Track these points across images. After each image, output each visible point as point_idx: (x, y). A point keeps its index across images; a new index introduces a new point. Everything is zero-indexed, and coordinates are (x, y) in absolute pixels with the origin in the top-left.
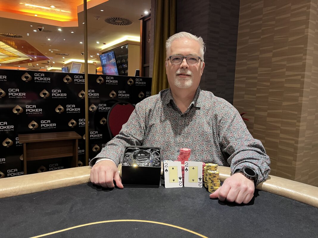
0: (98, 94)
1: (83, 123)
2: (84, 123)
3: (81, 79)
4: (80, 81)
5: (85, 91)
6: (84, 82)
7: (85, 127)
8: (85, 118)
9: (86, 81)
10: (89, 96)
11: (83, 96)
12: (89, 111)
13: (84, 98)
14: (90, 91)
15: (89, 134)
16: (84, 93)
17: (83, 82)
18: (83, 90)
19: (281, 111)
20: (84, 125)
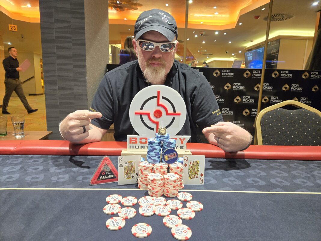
0: (272, 88)
1: (255, 113)
4: (257, 75)
6: (261, 77)
8: (257, 108)
11: (258, 89)
12: (262, 103)
13: (259, 91)
14: (265, 84)
17: (259, 77)
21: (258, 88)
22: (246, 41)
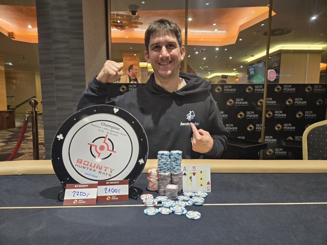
0: (275, 102)
2: (261, 128)
3: (261, 88)
4: (260, 90)
5: (263, 100)
7: (261, 132)
9: (265, 91)
10: (266, 103)
11: (262, 104)
12: (266, 117)
13: (262, 105)
14: (268, 99)
15: (264, 139)
16: (262, 101)
18: (261, 99)
20: (260, 130)
21: (261, 102)
22: (247, 56)
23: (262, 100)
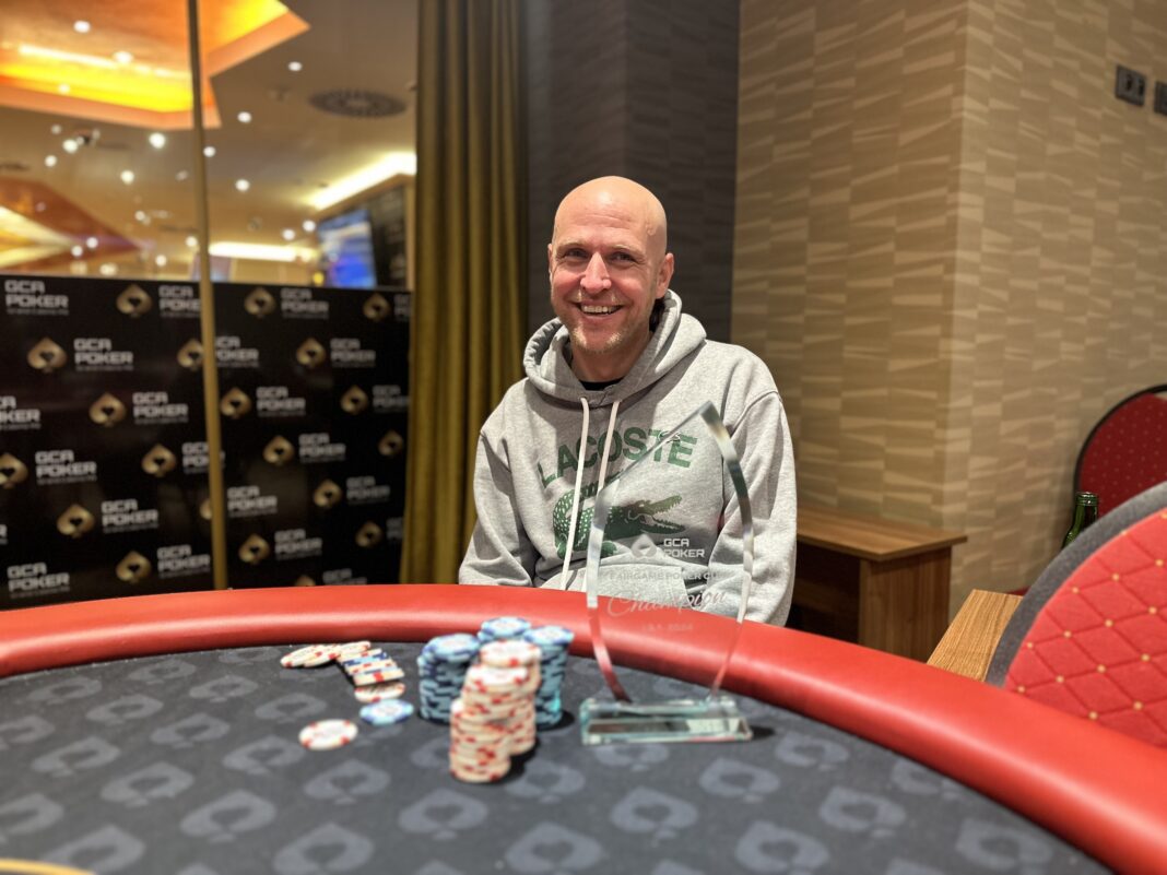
0: (254, 354)
3: (186, 298)
4: (183, 305)
5: (202, 344)
7: (208, 473)
8: (205, 440)
9: (205, 307)
10: (217, 360)
11: (198, 361)
13: (201, 368)
14: (225, 342)
16: (200, 349)
18: (193, 342)
19: (883, 392)
21: (194, 356)
23: (195, 347)
